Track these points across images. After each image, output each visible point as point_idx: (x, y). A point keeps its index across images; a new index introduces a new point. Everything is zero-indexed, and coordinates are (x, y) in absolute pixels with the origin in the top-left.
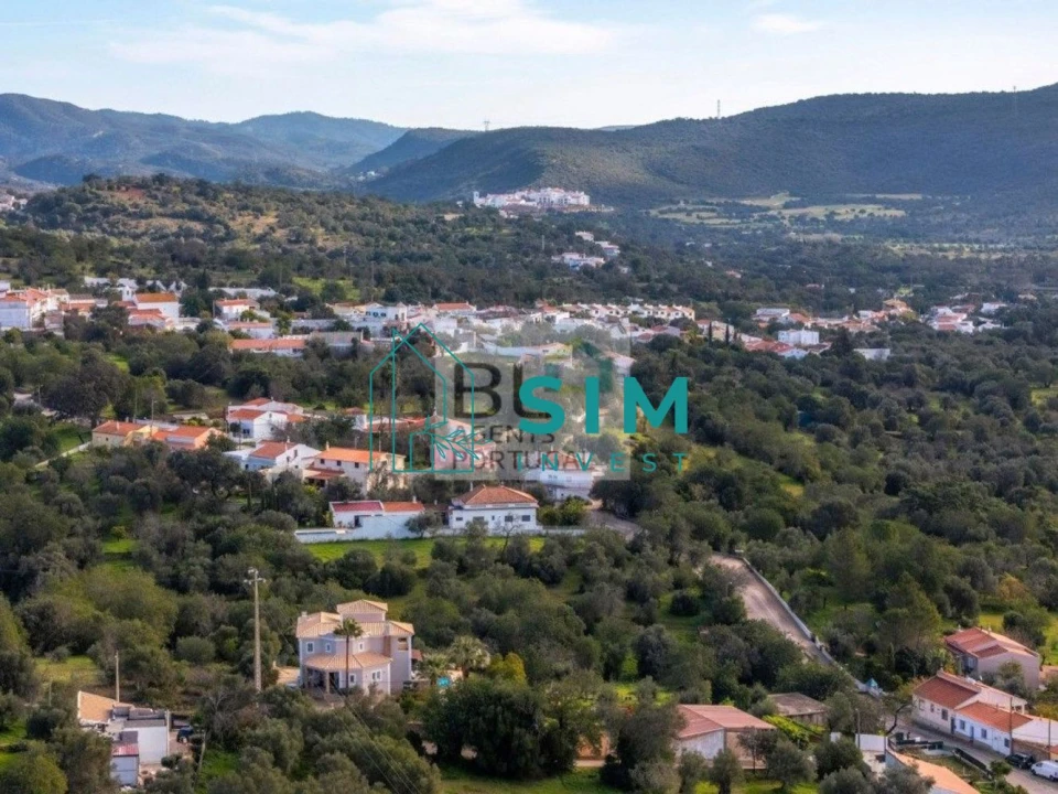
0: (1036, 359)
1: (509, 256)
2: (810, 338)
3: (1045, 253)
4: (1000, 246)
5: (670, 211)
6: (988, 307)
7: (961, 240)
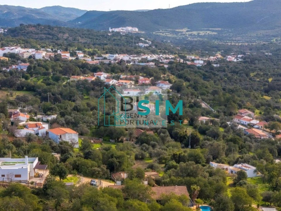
0: (251, 67)
1: (126, 44)
2: (202, 62)
3: (252, 44)
4: (241, 42)
5: (158, 33)
6: (239, 56)
7: (231, 40)
